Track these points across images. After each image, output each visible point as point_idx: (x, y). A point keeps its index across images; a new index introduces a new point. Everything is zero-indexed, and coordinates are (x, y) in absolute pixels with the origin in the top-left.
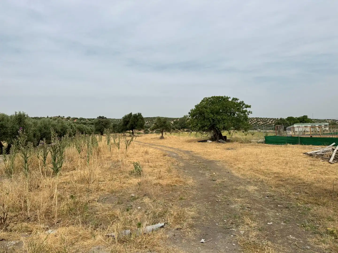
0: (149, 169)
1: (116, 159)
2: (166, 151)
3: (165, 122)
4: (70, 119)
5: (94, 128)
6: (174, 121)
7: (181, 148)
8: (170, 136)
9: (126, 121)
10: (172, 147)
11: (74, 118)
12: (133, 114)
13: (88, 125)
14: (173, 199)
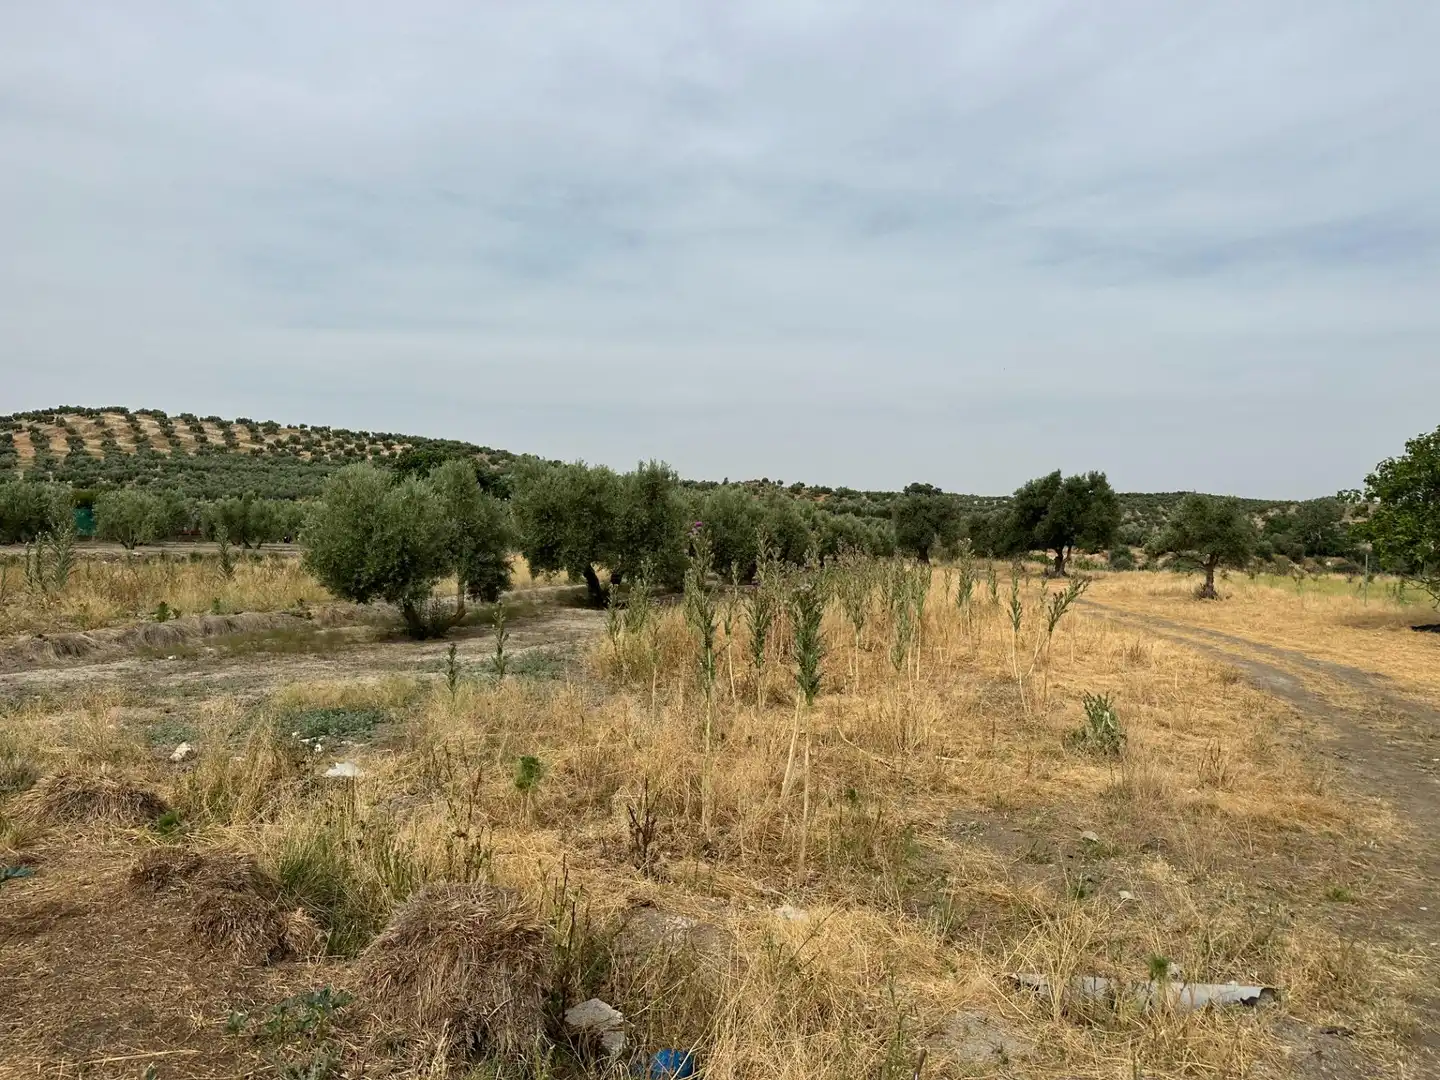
0: (1156, 734)
1: (998, 670)
2: (1233, 658)
3: (1226, 521)
4: (804, 492)
5: (893, 532)
6: (1271, 514)
7: (1314, 652)
8: (1251, 589)
9: (1032, 507)
10: (1262, 641)
11: (817, 487)
12: (1065, 476)
13: (867, 518)
14: (1291, 888)
